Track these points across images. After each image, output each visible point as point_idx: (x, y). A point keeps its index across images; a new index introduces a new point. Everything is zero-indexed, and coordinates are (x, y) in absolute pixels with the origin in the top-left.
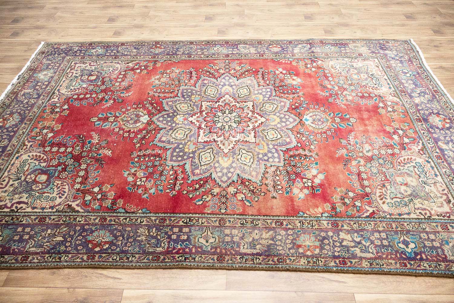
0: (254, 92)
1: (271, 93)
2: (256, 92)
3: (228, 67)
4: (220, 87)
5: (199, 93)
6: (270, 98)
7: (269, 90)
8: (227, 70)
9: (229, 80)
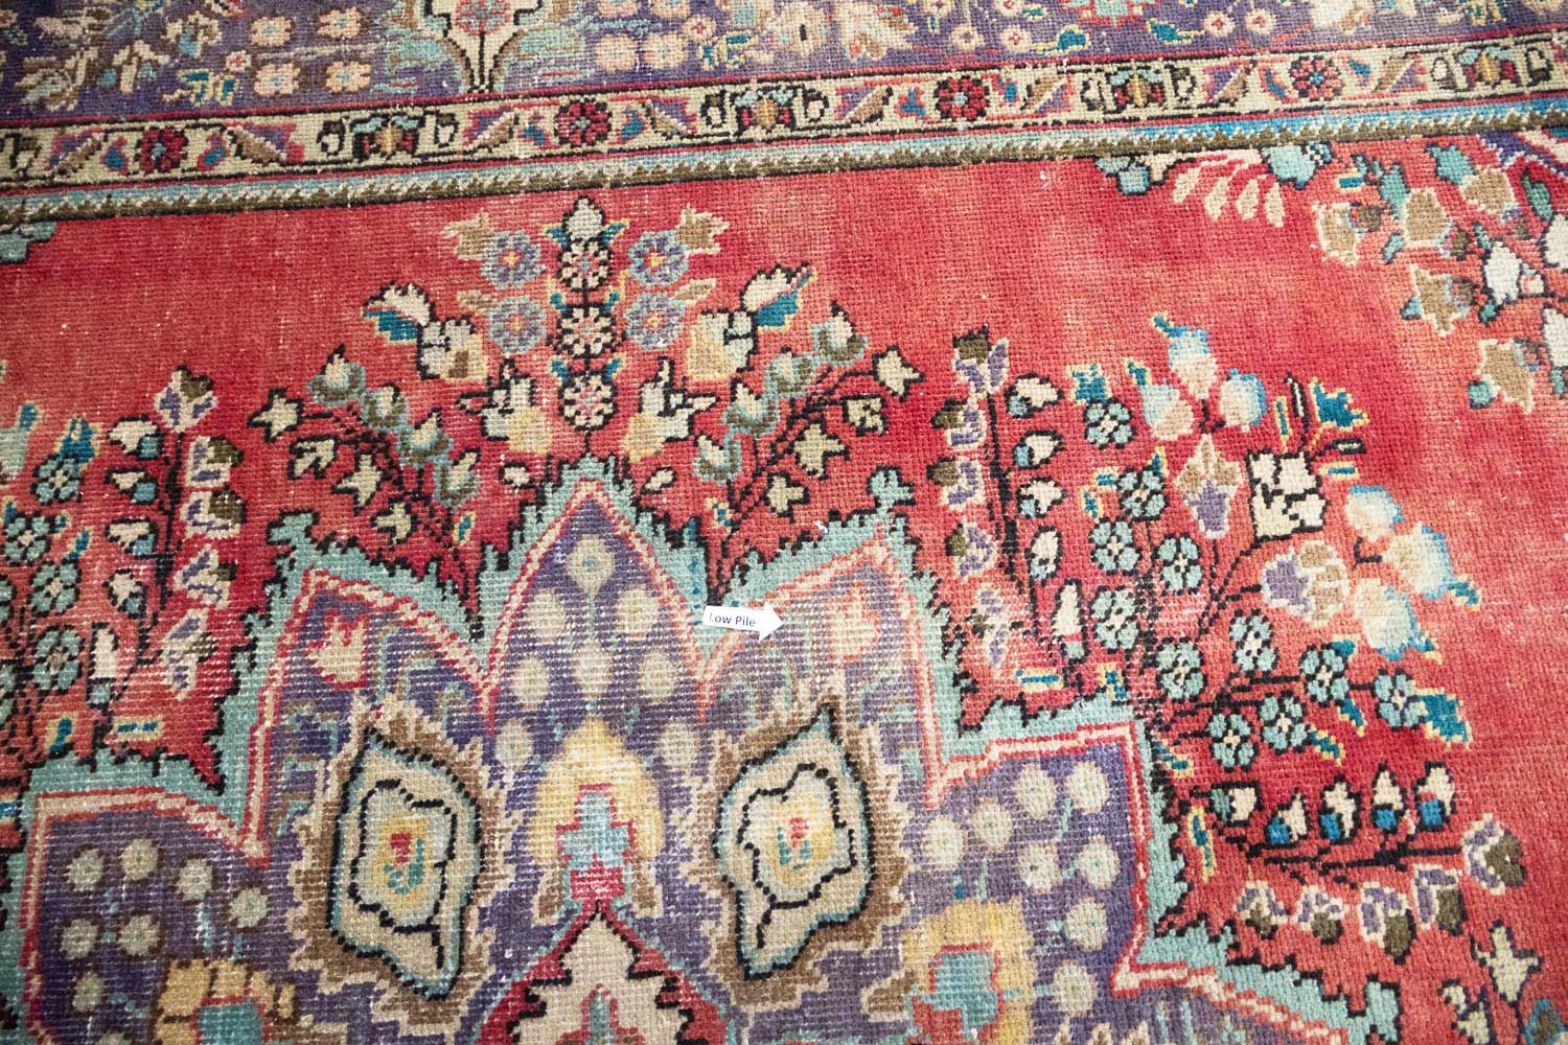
0: (914, 840)
1: (1132, 856)
2: (945, 845)
3: (589, 332)
4: (514, 744)
5: (249, 908)
6: (1126, 979)
7: (1089, 788)
8: (591, 399)
9: (609, 592)
